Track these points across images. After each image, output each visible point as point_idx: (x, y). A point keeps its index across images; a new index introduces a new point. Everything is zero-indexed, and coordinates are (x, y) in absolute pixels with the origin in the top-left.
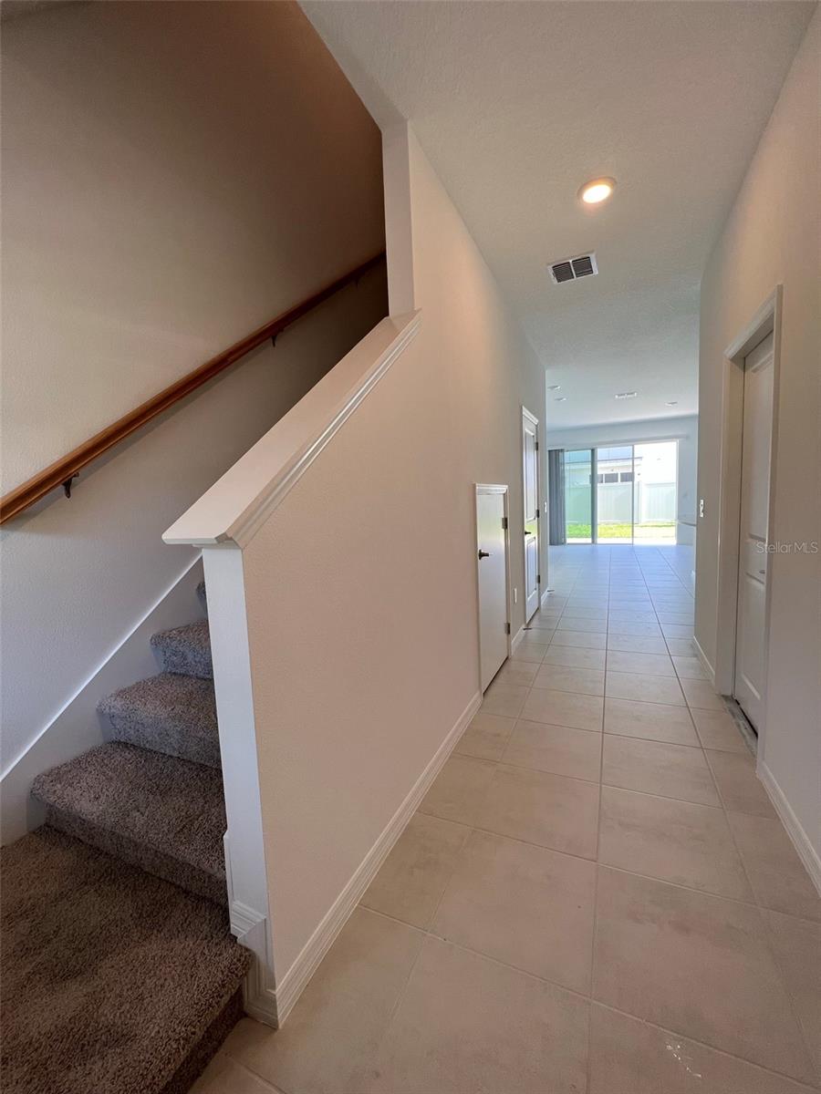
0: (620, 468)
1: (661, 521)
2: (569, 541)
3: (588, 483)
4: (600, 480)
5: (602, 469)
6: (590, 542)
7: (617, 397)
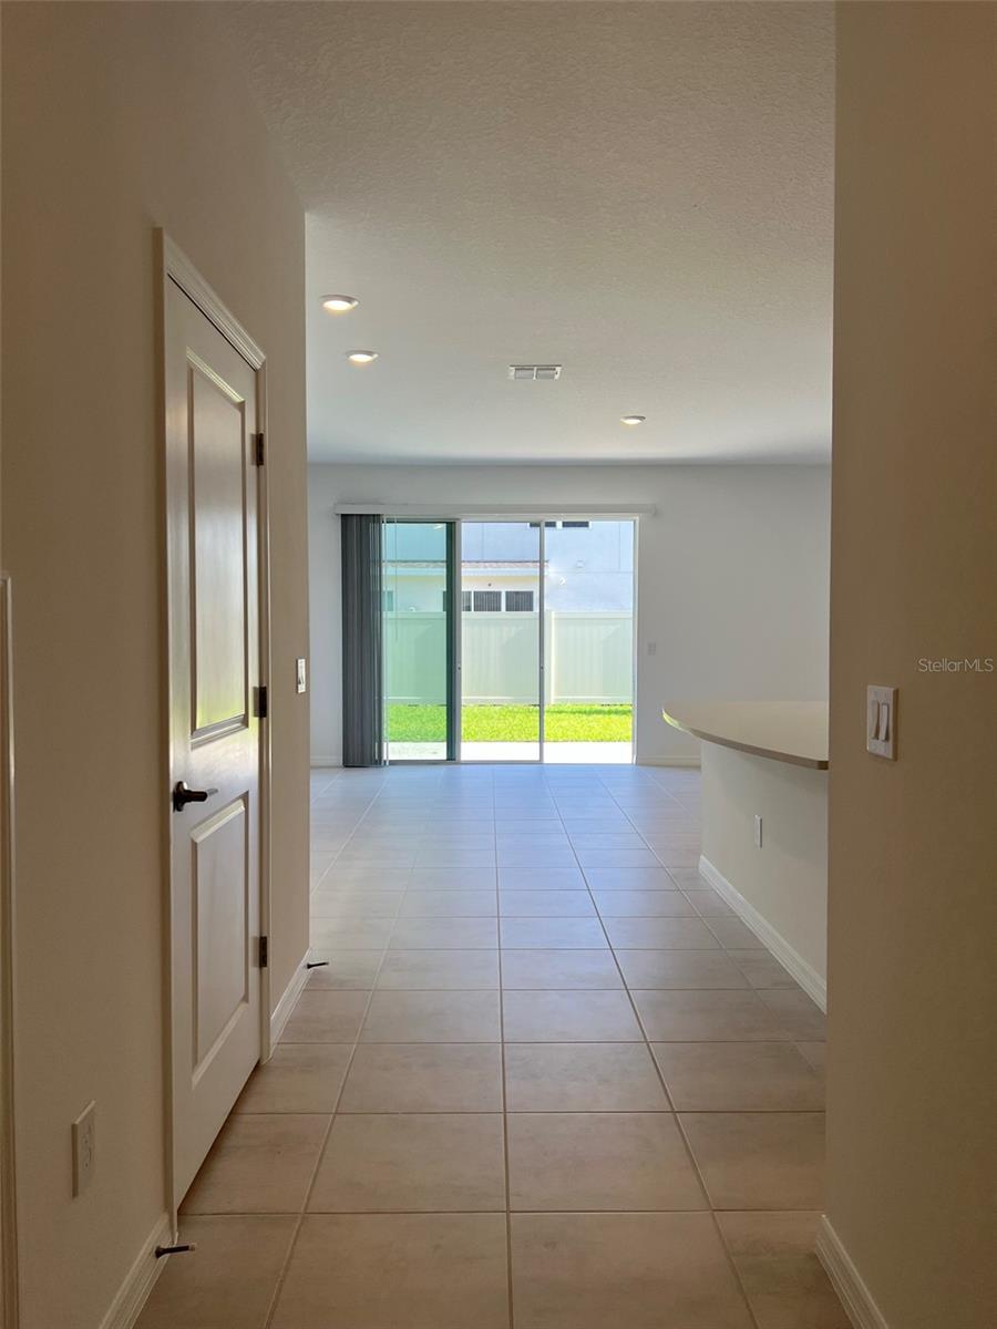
0: (504, 580)
1: (598, 699)
2: (393, 751)
3: (437, 607)
4: (464, 604)
5: (471, 581)
6: (445, 757)
7: (513, 373)
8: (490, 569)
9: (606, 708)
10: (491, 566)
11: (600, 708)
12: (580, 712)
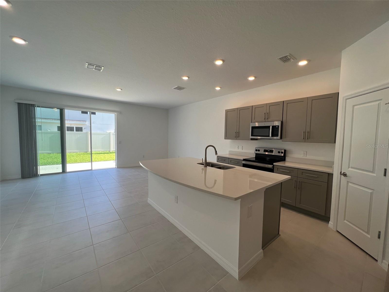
0: (75, 124)
6: (61, 171)
7: (87, 66)
8: (71, 122)
9: (103, 152)
10: (71, 121)
11: (101, 152)
12: (97, 154)
